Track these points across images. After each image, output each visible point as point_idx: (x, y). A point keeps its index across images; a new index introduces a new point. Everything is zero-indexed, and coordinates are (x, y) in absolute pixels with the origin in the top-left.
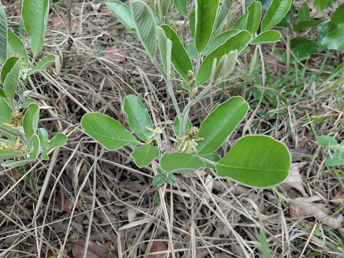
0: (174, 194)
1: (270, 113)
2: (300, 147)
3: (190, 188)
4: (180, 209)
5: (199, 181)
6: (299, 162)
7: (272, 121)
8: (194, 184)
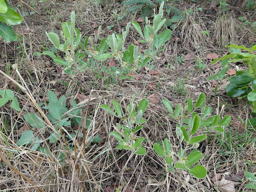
0: (171, 179)
1: (226, 153)
2: (239, 175)
3: (179, 177)
4: (172, 186)
5: (184, 176)
6: (235, 181)
7: (227, 157)
8: (181, 176)
